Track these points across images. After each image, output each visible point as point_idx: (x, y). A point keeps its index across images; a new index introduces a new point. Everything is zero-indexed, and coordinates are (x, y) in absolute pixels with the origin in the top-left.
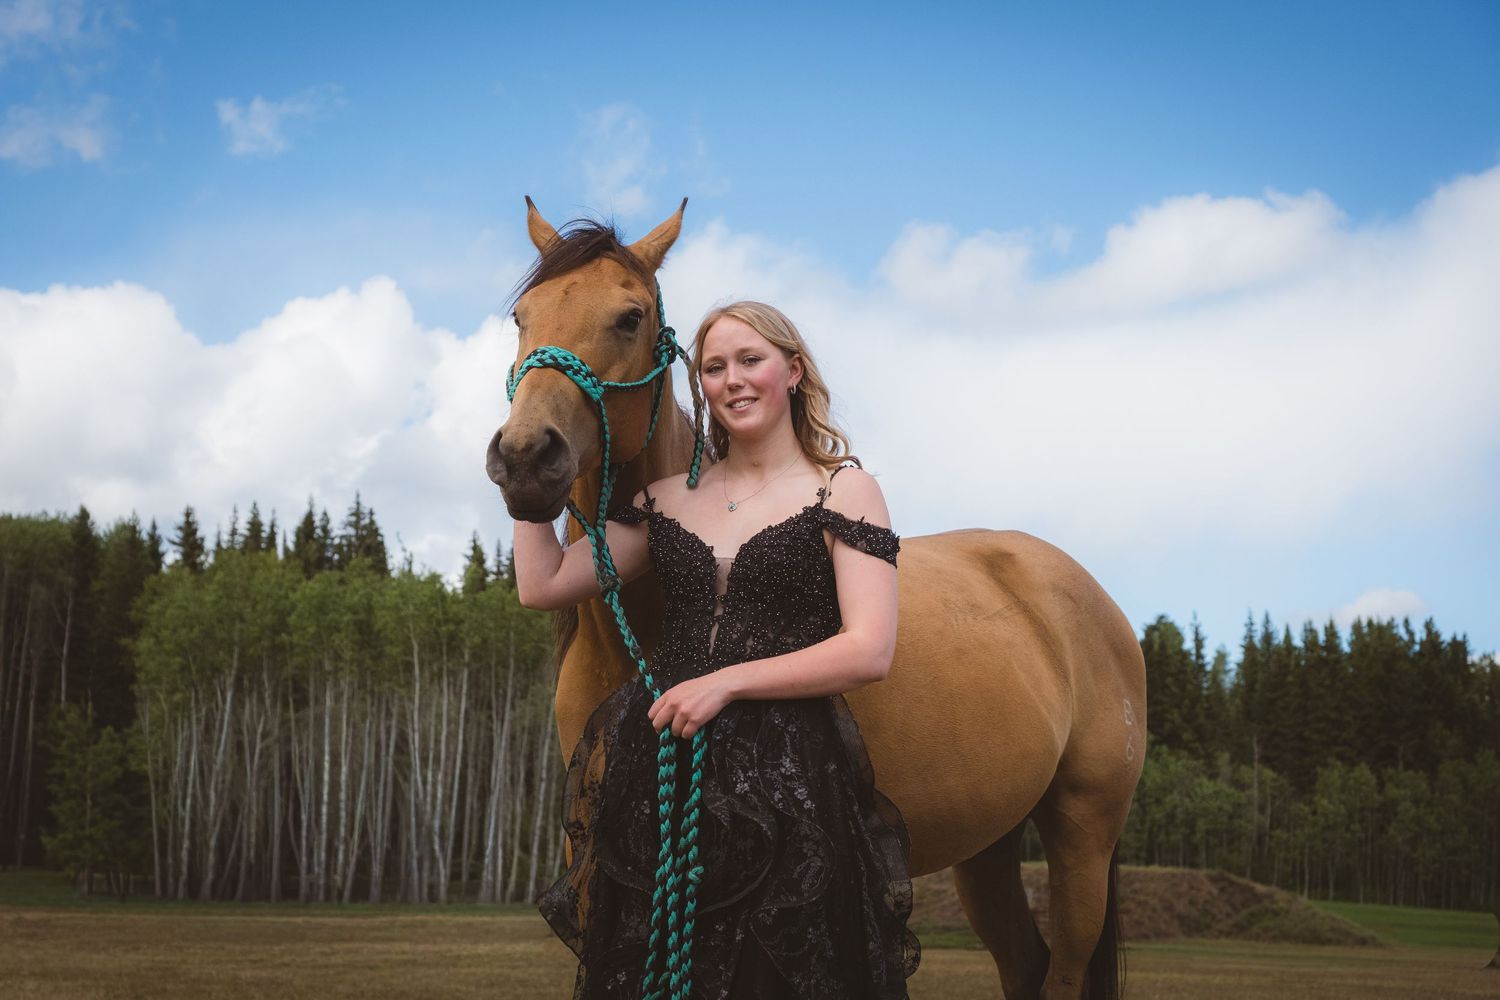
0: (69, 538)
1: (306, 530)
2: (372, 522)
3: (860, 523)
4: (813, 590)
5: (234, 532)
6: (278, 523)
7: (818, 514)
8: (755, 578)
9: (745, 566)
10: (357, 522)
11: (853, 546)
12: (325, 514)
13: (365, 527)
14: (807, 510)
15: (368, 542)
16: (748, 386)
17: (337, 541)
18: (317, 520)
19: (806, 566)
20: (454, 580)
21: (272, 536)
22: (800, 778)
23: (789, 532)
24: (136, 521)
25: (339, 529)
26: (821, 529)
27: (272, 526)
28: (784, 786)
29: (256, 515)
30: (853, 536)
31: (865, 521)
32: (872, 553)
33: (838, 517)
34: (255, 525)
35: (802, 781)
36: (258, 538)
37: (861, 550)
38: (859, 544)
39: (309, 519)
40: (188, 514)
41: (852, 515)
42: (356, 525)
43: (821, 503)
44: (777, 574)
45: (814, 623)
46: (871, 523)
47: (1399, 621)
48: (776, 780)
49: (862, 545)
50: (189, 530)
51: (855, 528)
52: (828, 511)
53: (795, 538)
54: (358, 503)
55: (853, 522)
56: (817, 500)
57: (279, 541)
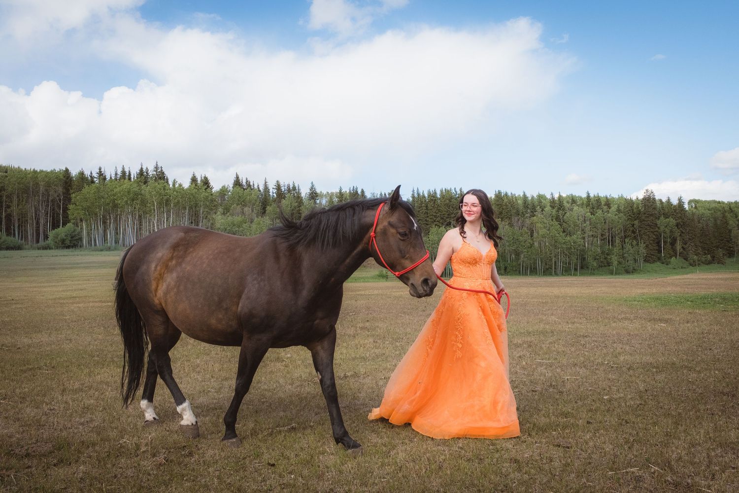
0: (62, 177)
1: (141, 172)
2: (162, 170)
5: (116, 174)
6: (131, 171)
10: (157, 170)
12: (147, 168)
13: (159, 172)
15: (161, 176)
17: (151, 176)
18: (144, 170)
20: (186, 184)
21: (130, 174)
25: (151, 173)
27: (129, 172)
29: (123, 169)
34: (124, 172)
36: (125, 176)
39: (142, 170)
42: (156, 171)
47: (453, 189)
54: (157, 165)
57: (132, 176)
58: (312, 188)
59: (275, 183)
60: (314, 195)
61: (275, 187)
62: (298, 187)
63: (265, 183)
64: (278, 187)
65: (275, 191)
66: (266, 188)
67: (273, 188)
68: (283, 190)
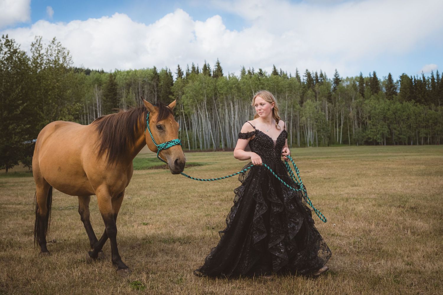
0: (152, 74)
1: (205, 68)
27: (197, 68)
29: (193, 65)
34: (193, 68)
36: (195, 71)
40: (179, 66)
50: (179, 70)
57: (199, 71)
58: (336, 75)
59: (305, 71)
60: (337, 81)
61: (305, 75)
62: (325, 74)
63: (297, 72)
64: (309, 75)
65: (306, 78)
66: (298, 77)
67: (304, 76)
68: (312, 77)
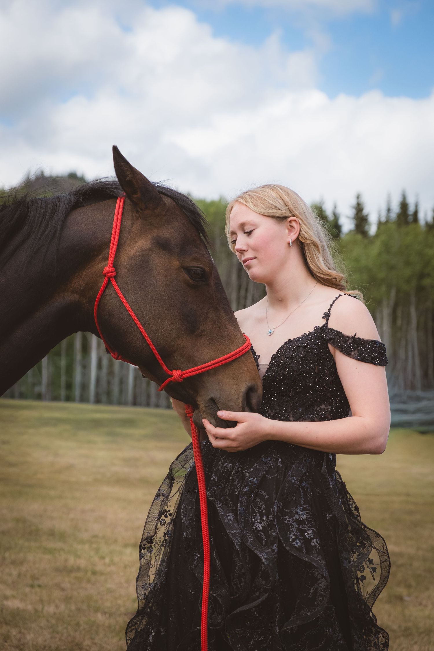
3: (354, 338)
4: (323, 387)
5: (389, 210)
7: (323, 333)
8: (280, 380)
9: (273, 371)
11: (348, 355)
14: (317, 329)
16: (250, 250)
19: (316, 371)
21: (416, 213)
22: (309, 522)
23: (304, 347)
24: (322, 202)
26: (327, 343)
27: (416, 206)
28: (298, 529)
29: (404, 197)
30: (348, 347)
31: (357, 336)
32: (363, 360)
33: (338, 334)
35: (310, 525)
36: (406, 215)
37: (353, 358)
38: (353, 353)
40: (358, 197)
41: (348, 332)
43: (327, 324)
44: (295, 379)
45: (324, 410)
46: (361, 337)
48: (292, 525)
49: (355, 354)
50: (359, 208)
51: (350, 341)
52: (332, 330)
53: (308, 351)
55: (348, 337)
56: (324, 322)
